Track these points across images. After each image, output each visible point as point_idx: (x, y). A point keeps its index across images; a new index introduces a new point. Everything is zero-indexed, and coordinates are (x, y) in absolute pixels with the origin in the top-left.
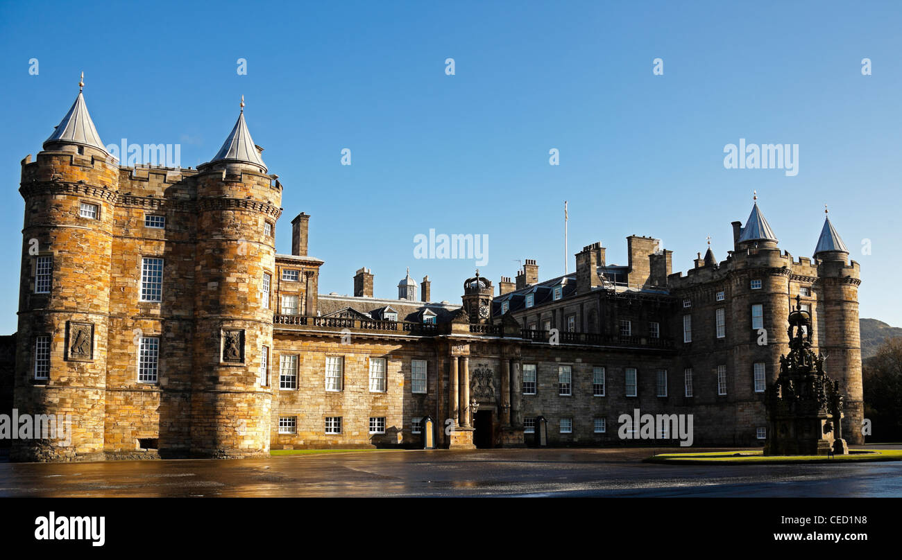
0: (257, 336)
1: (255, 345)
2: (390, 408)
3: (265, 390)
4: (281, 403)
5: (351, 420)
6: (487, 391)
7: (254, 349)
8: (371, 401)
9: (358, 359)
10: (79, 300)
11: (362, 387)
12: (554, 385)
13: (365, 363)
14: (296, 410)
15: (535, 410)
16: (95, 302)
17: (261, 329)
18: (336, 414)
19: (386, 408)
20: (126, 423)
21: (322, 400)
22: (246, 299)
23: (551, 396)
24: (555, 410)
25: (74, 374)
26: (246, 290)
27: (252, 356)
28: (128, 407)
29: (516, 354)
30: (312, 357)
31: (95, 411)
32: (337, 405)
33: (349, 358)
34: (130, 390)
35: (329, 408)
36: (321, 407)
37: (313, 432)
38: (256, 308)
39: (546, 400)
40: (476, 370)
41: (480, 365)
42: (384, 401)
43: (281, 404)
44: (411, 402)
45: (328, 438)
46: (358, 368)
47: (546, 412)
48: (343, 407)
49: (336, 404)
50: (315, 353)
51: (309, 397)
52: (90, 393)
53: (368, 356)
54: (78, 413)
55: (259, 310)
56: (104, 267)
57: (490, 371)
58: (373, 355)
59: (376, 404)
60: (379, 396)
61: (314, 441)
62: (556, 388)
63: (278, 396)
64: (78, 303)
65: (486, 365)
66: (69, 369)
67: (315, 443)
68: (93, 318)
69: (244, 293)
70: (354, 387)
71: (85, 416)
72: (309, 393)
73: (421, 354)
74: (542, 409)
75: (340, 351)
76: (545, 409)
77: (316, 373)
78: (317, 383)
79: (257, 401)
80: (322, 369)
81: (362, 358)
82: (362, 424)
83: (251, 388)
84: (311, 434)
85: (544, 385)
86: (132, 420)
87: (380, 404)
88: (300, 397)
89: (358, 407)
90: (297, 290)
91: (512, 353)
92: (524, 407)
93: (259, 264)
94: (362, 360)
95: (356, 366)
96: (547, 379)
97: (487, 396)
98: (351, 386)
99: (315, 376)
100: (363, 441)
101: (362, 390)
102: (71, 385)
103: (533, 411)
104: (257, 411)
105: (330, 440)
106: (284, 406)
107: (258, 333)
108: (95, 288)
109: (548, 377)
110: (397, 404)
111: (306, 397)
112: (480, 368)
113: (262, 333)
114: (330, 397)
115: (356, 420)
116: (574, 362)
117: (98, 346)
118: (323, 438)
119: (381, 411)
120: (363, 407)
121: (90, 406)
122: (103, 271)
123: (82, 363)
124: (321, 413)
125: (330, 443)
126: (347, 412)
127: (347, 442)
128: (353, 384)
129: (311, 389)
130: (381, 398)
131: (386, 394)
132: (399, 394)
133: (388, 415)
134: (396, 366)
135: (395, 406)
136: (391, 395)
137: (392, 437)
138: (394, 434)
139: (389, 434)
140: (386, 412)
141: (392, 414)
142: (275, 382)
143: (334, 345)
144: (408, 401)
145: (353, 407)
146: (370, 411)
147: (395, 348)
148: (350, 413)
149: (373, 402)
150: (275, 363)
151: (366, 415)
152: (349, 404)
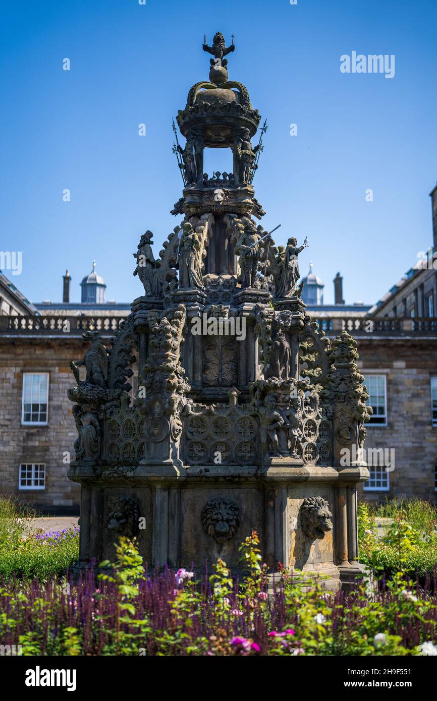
2: (52, 449)
8: (22, 439)
9: (3, 376)
19: (46, 449)
42: (43, 439)
46: (3, 388)
59: (30, 444)
60: (34, 430)
81: (9, 373)
82: (6, 474)
101: (7, 423)
110: (64, 443)
116: (390, 367)
119: (38, 454)
120: (9, 449)
130: (39, 434)
131: (47, 427)
132: (68, 428)
133: (48, 462)
134: (65, 383)
135: (60, 447)
136: (54, 429)
137: (54, 495)
138: (58, 490)
139: (50, 490)
140: (46, 455)
141: (56, 460)
146: (20, 454)
147: (63, 357)
149: (24, 441)
151: (13, 461)
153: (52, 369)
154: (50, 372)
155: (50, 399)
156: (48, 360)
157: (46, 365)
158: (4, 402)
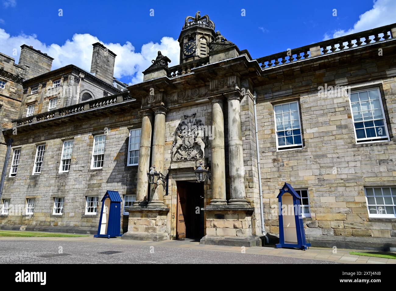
2: (103, 185)
4: (29, 186)
5: (70, 201)
6: (196, 151)
8: (88, 179)
9: (83, 139)
11: (83, 165)
12: (340, 127)
13: (88, 141)
14: (36, 192)
15: (301, 174)
18: (60, 195)
19: (100, 186)
21: (53, 182)
23: (336, 148)
24: (347, 172)
29: (229, 87)
30: (53, 144)
33: (77, 139)
35: (57, 188)
36: (52, 188)
37: (43, 213)
39: (324, 156)
40: (180, 124)
42: (99, 178)
44: (123, 177)
45: (52, 219)
46: (82, 146)
47: (326, 177)
48: (67, 187)
49: (61, 185)
50: (55, 140)
53: (91, 134)
57: (199, 122)
58: (95, 133)
59: (92, 182)
60: (95, 173)
62: (344, 131)
63: (28, 181)
65: (194, 115)
70: (77, 166)
74: (317, 172)
76: (323, 171)
77: (53, 157)
78: (52, 166)
80: (58, 152)
81: (87, 137)
82: (78, 204)
85: (315, 130)
87: (95, 182)
88: (40, 180)
89: (77, 186)
91: (223, 87)
92: (278, 171)
94: (86, 139)
96: (321, 119)
97: (195, 158)
98: (74, 166)
99: (53, 159)
100: (77, 223)
101: (82, 169)
103: (297, 175)
105: (53, 221)
106: (30, 189)
109: (323, 115)
110: (109, 180)
111: (43, 180)
114: (59, 177)
115: (74, 200)
116: (384, 76)
118: (49, 219)
119: (95, 189)
120: (81, 186)
124: (51, 194)
128: (76, 163)
130: (97, 175)
132: (112, 169)
134: (113, 138)
140: (99, 190)
142: (29, 168)
143: (68, 130)
144: (120, 176)
145: (74, 187)
146: (86, 189)
147: (114, 121)
148: (71, 192)
149: (90, 180)
150: (31, 153)
151: (82, 195)
152: (71, 183)
155: (105, 150)
158: (82, 156)
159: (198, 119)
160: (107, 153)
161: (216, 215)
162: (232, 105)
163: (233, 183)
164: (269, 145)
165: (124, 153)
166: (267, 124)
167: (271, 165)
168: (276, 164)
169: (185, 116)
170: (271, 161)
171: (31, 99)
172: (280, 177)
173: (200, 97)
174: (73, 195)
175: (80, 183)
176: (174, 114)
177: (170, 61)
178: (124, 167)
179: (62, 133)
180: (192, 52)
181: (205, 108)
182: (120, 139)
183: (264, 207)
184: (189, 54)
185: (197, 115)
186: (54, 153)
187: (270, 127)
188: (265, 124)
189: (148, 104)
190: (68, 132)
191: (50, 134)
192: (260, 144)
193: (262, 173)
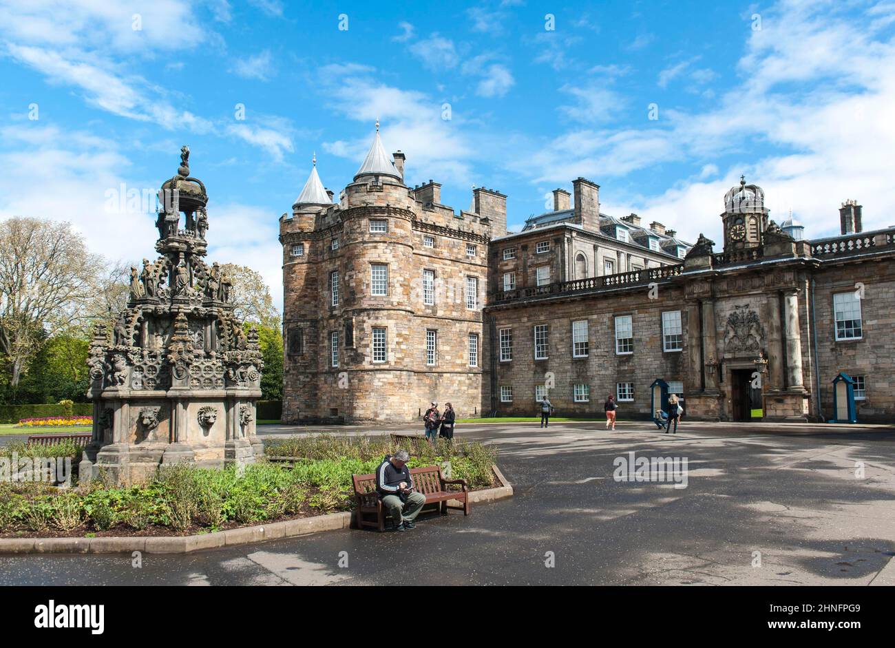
0: (364, 322)
1: (363, 329)
2: (637, 371)
3: (377, 367)
4: (535, 372)
5: (597, 387)
6: (750, 342)
7: (362, 333)
8: (616, 365)
9: (601, 320)
10: (292, 314)
11: (606, 350)
13: (608, 323)
15: (858, 362)
16: (303, 312)
17: (368, 315)
18: (582, 381)
19: (633, 372)
20: (324, 397)
21: (569, 367)
22: (354, 291)
25: (291, 365)
26: (354, 284)
27: (360, 338)
28: (326, 385)
29: (786, 283)
30: (558, 324)
31: (307, 389)
32: (583, 372)
33: (592, 320)
34: (326, 373)
35: (575, 375)
36: (568, 374)
37: (563, 400)
38: (361, 298)
39: (881, 346)
40: (731, 315)
41: (737, 307)
42: (631, 364)
43: (535, 374)
44: (661, 363)
45: (576, 406)
46: (602, 329)
47: (882, 366)
48: (589, 374)
49: (581, 370)
50: (561, 320)
51: (557, 365)
52: (301, 377)
53: (611, 315)
54: (294, 391)
55: (364, 299)
56: (310, 286)
57: (752, 313)
58: (616, 313)
59: (622, 368)
60: (624, 358)
61: (563, 409)
64: (292, 316)
65: (747, 306)
66: (288, 362)
67: (565, 411)
68: (301, 324)
69: (353, 288)
70: (599, 350)
71: (298, 393)
72: (557, 360)
73: (671, 303)
74: (874, 361)
75: (584, 314)
76: (880, 360)
77: (562, 340)
78: (564, 350)
79: (366, 377)
80: (568, 335)
81: (606, 318)
82: (608, 391)
83: (361, 367)
84: (561, 402)
86: (328, 395)
87: (626, 368)
88: (550, 365)
89: (603, 372)
90: (547, 260)
91: (779, 282)
93: (364, 259)
94: (605, 320)
95: (599, 328)
97: (750, 348)
98: (595, 350)
99: (562, 342)
101: (606, 354)
102: (291, 372)
103: (855, 363)
104: (366, 385)
105: (578, 408)
106: (537, 376)
107: (365, 318)
108: (302, 303)
110: (644, 367)
111: (555, 365)
112: (738, 312)
113: (369, 318)
114: (575, 362)
115: (601, 387)
117: (307, 343)
118: (572, 406)
119: (627, 375)
120: (608, 372)
121: (301, 386)
122: (309, 291)
123: (296, 357)
124: (569, 380)
125: (577, 411)
126: (592, 378)
127: (594, 410)
128: (597, 348)
129: (558, 357)
130: (627, 360)
131: (632, 355)
132: (646, 355)
133: (634, 380)
134: (643, 321)
135: (642, 369)
136: (637, 356)
137: (641, 405)
138: (642, 401)
139: (637, 402)
140: (632, 376)
141: (640, 379)
142: (529, 352)
143: (578, 309)
144: (658, 362)
145: (598, 373)
146: (616, 376)
147: (640, 302)
148: (596, 379)
149: (618, 366)
150: (528, 335)
151: (611, 381)
152: (594, 369)
153: (633, 312)
154: (631, 314)
155: (633, 335)
156: (630, 305)
157: (629, 309)
158: (603, 340)
159: (751, 310)
160: (636, 337)
161: (775, 400)
162: (789, 302)
163: (791, 374)
164: (827, 335)
165: (659, 339)
166: (827, 314)
167: (829, 354)
168: (834, 352)
169: (736, 306)
170: (829, 350)
171: (507, 265)
172: (838, 364)
173: (754, 288)
174: (599, 381)
175: (606, 369)
176: (724, 303)
177: (714, 244)
178: (661, 353)
179: (571, 312)
180: (741, 237)
181: (758, 299)
182: (652, 323)
183: (821, 393)
184: (738, 238)
185: (750, 305)
186: (564, 335)
187: (829, 317)
188: (824, 314)
189: (694, 293)
190: (579, 311)
191: (551, 313)
192: (818, 334)
193: (819, 361)
